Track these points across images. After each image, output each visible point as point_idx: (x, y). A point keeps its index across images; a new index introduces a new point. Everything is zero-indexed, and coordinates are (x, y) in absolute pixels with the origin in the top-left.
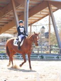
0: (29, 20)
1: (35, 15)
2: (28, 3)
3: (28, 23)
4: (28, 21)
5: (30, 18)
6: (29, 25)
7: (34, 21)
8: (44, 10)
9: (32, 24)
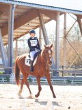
0: (15, 33)
1: (22, 27)
2: (13, 11)
3: (13, 37)
4: (13, 34)
5: (16, 30)
6: (15, 39)
7: (20, 34)
8: (33, 21)
9: (18, 38)
